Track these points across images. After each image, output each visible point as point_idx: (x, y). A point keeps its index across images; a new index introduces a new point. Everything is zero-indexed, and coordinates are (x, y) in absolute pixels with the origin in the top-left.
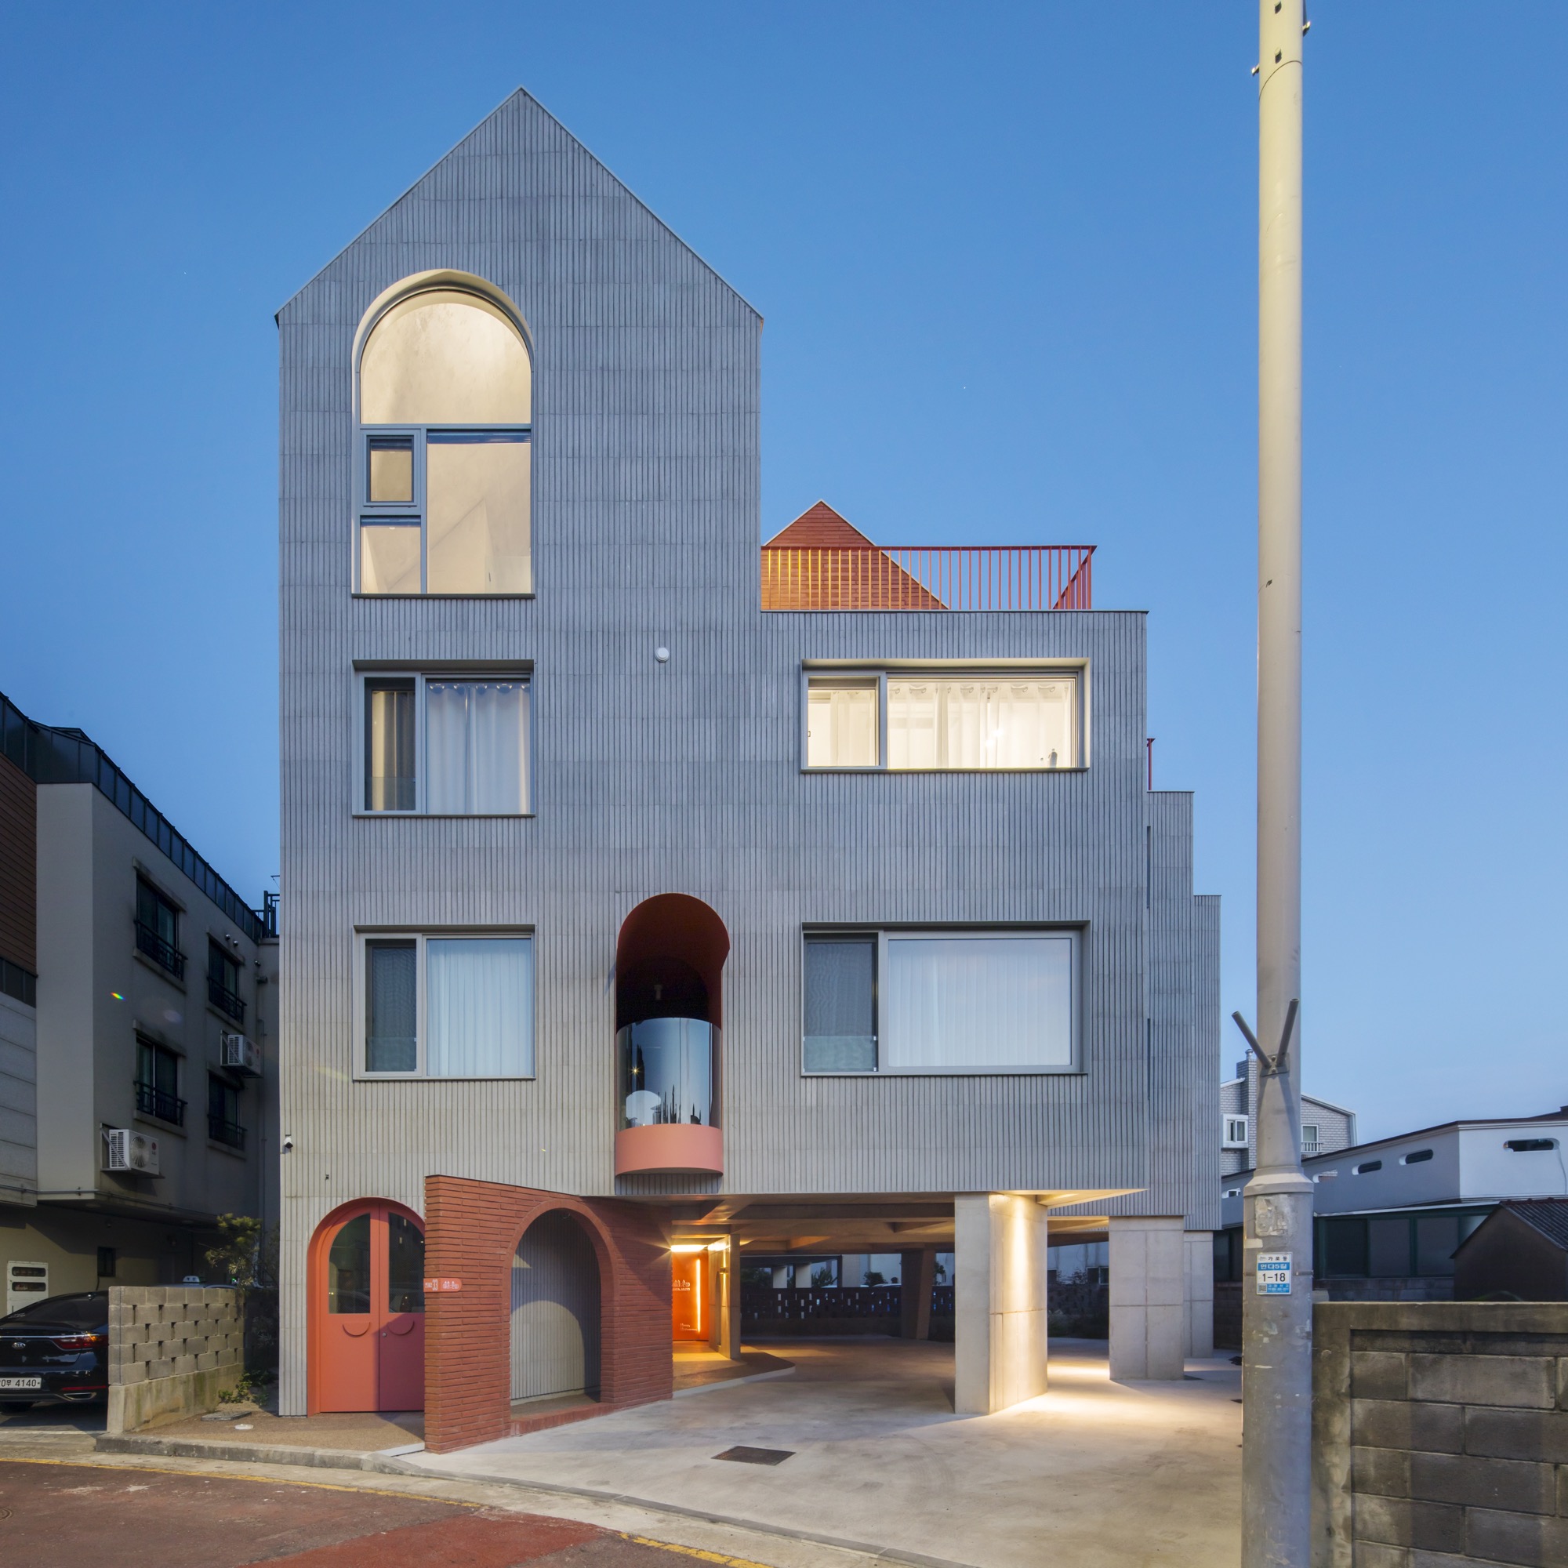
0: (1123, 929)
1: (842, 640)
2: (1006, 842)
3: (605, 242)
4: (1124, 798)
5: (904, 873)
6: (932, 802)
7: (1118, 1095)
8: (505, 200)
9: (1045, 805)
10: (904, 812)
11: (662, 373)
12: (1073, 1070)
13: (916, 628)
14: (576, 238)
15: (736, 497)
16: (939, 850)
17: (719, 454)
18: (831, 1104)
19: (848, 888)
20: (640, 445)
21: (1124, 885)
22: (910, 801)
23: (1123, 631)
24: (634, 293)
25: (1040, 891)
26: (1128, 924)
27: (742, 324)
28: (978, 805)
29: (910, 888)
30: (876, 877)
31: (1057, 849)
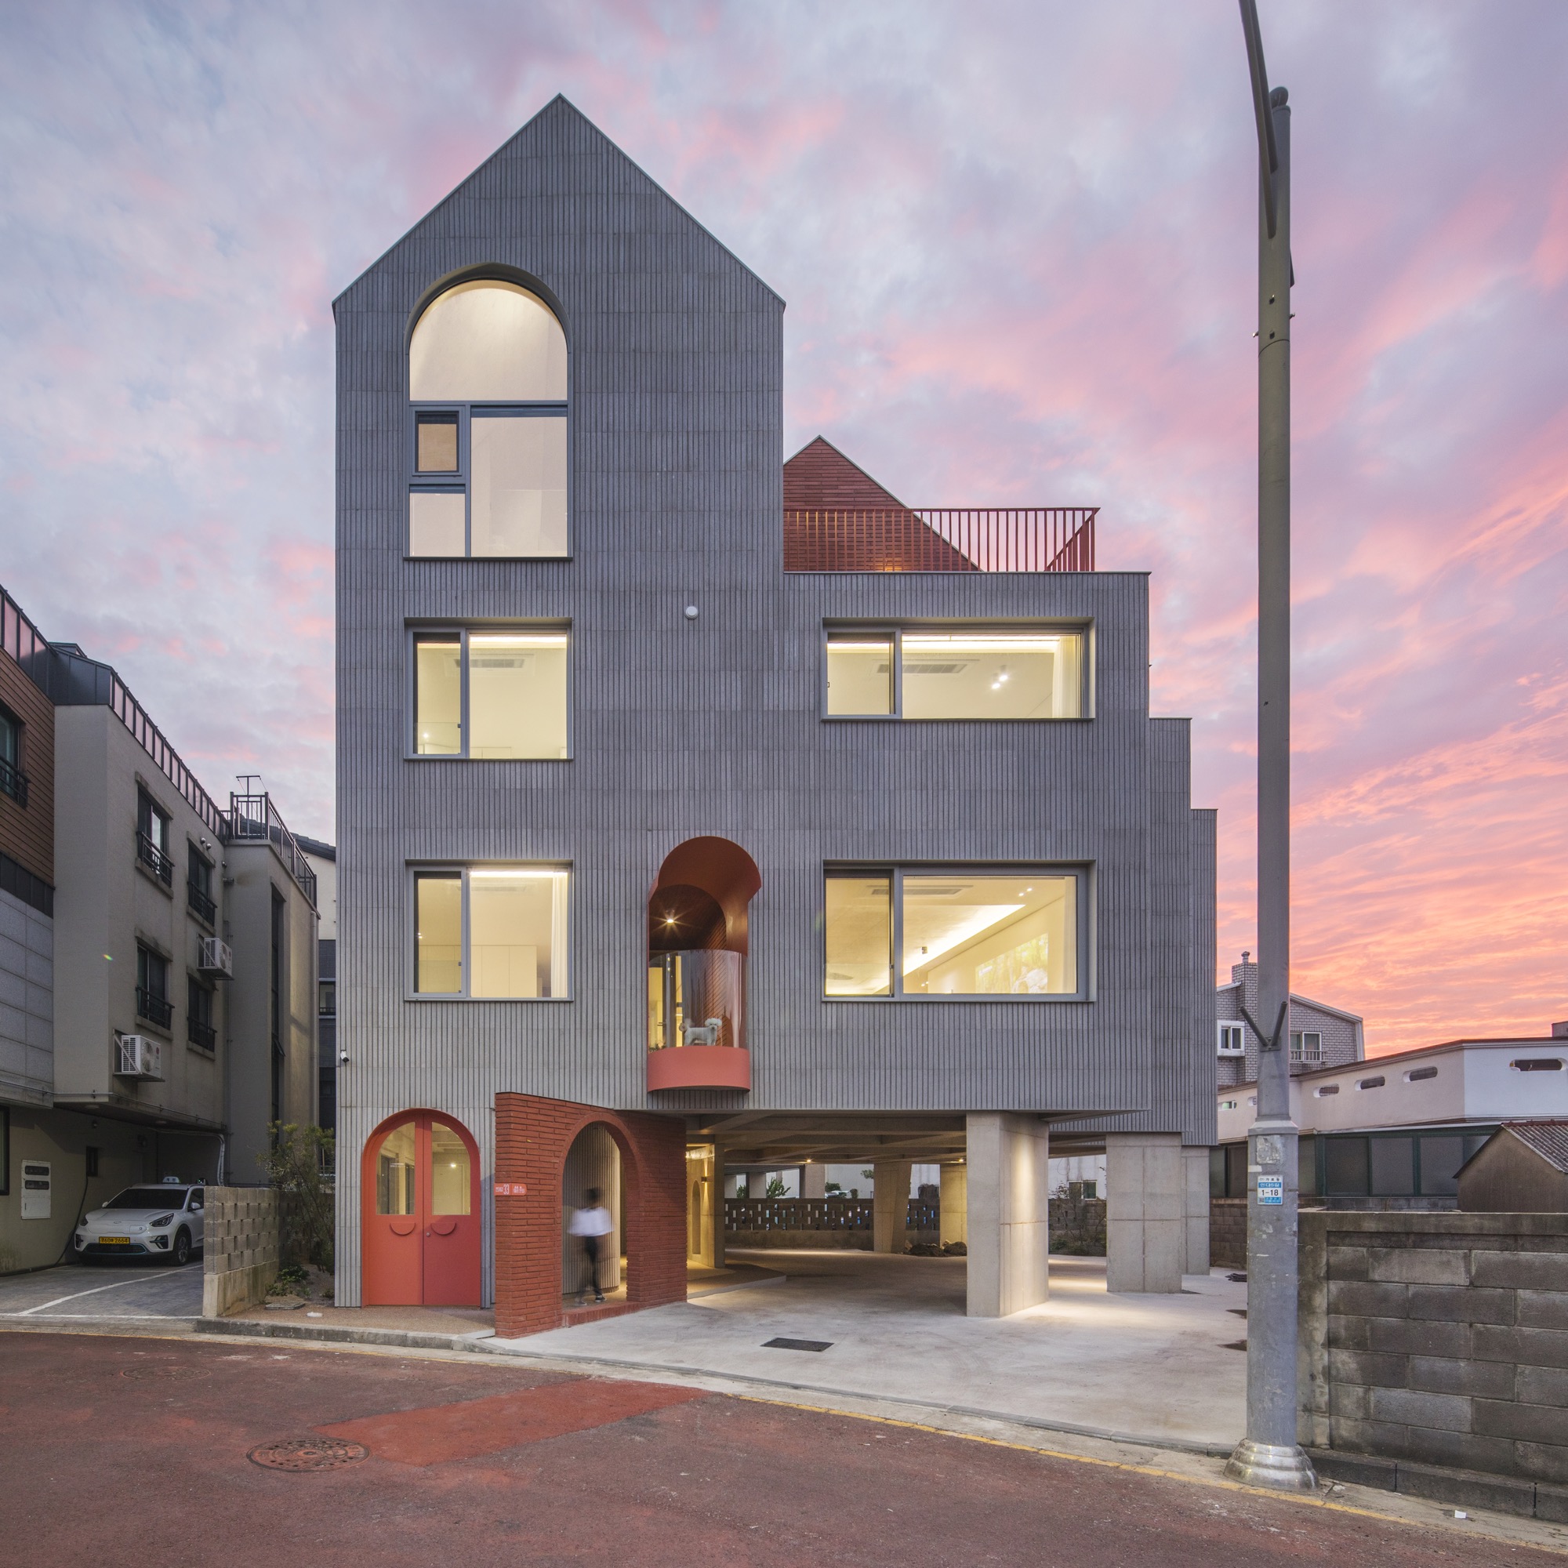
0: (1127, 867)
1: (860, 599)
2: (1016, 786)
3: (638, 236)
4: (1127, 746)
5: (919, 814)
6: (945, 748)
7: (1123, 1022)
8: (544, 198)
9: (1053, 752)
10: (919, 758)
11: (691, 355)
12: (1081, 998)
13: (930, 588)
14: (611, 232)
15: (760, 468)
16: (951, 793)
17: (744, 428)
18: (850, 1027)
19: (865, 828)
20: (670, 420)
21: (1128, 827)
22: (924, 748)
23: (1126, 591)
24: (664, 281)
25: (1048, 832)
26: (1132, 862)
27: (765, 309)
28: (988, 752)
29: (924, 828)
30: (892, 818)
31: (1064, 793)
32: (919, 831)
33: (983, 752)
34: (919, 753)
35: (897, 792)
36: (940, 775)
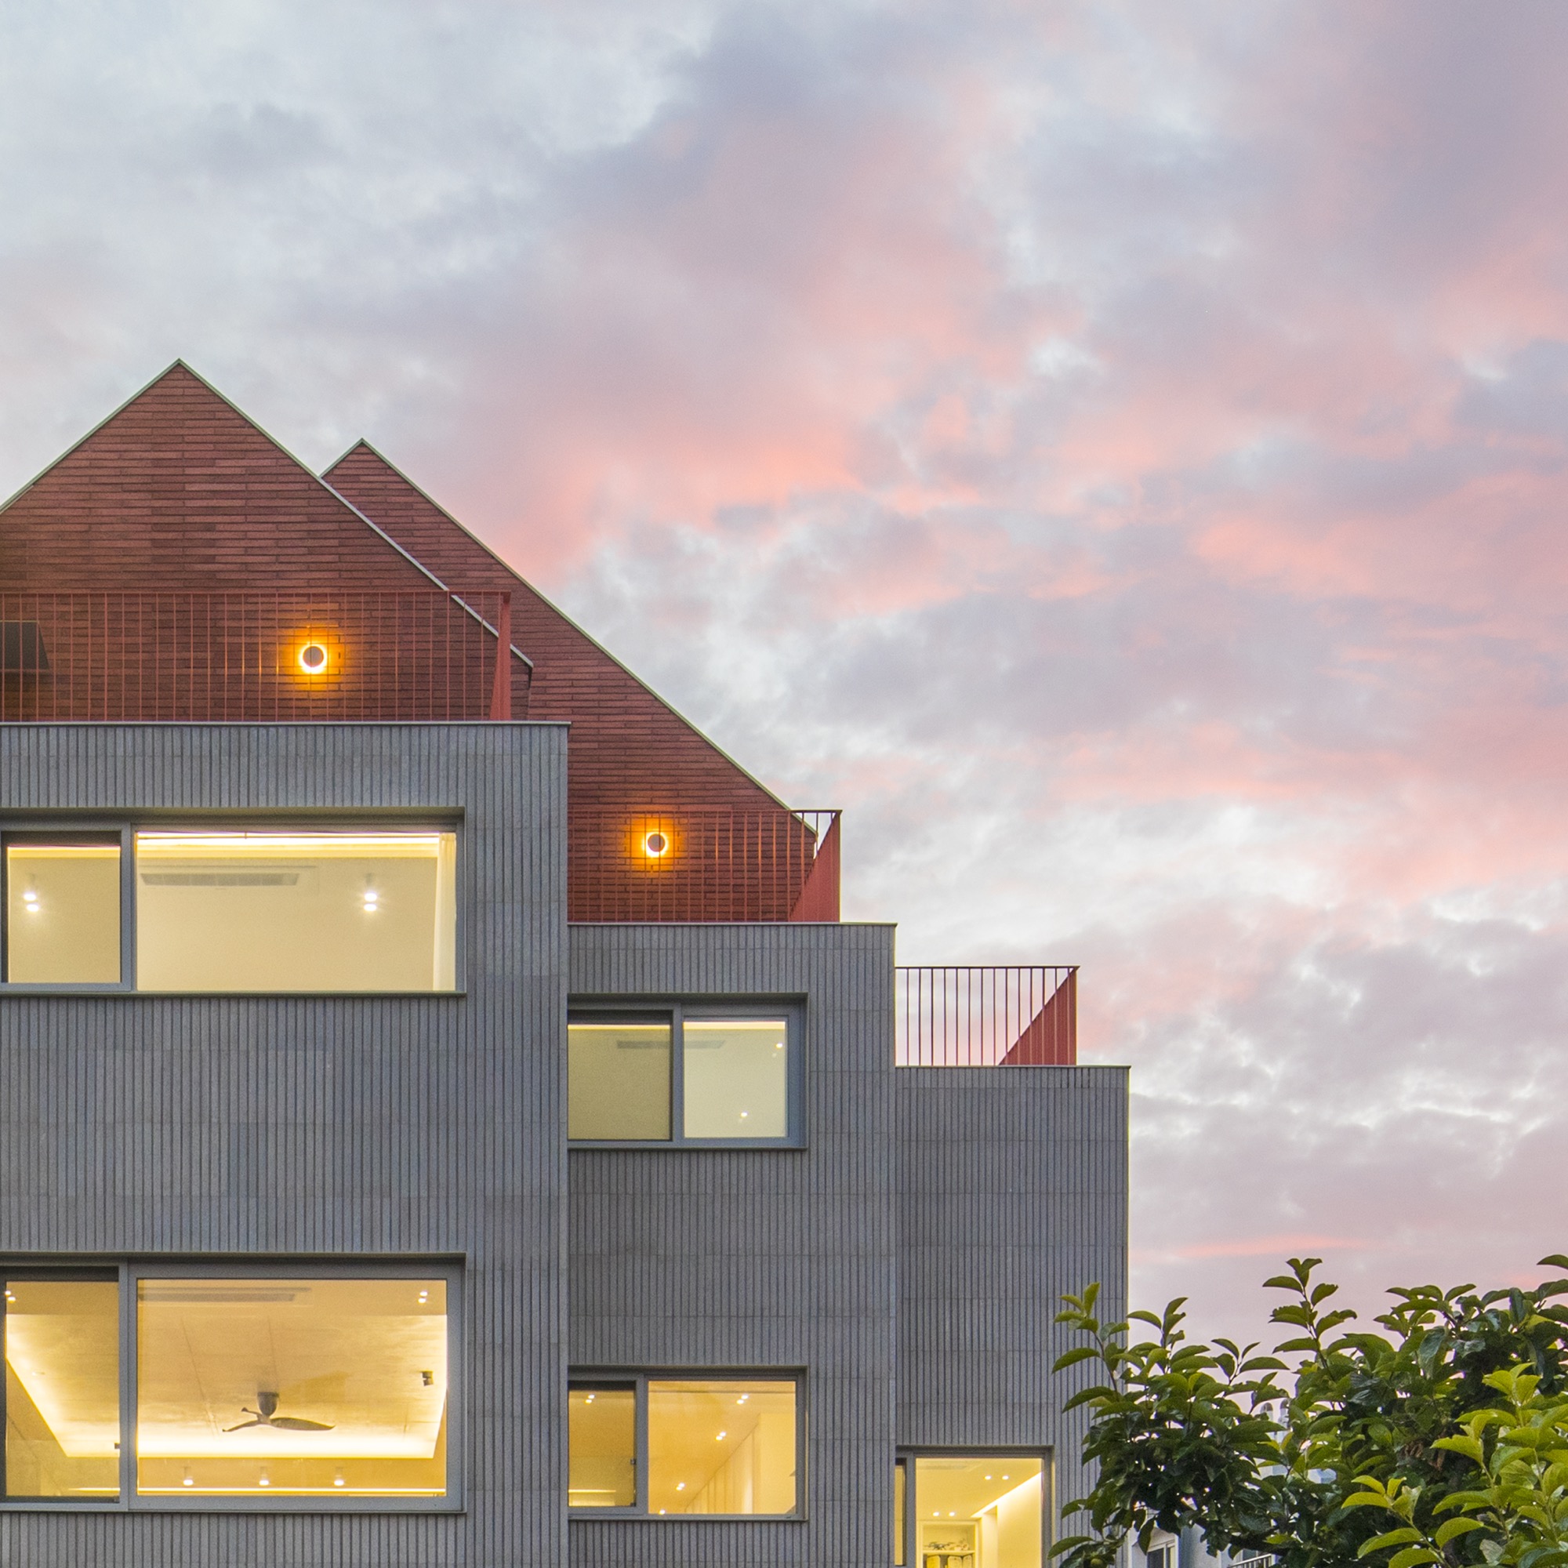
0: (526, 1266)
1: (53, 772)
2: (329, 1117)
4: (527, 1044)
5: (157, 1168)
6: (205, 1046)
7: (517, 1551)
9: (395, 1054)
10: (158, 1065)
12: (454, 1507)
13: (177, 752)
16: (215, 1129)
18: (34, 1557)
19: (62, 1194)
21: (526, 1192)
22: (167, 1045)
23: (525, 758)
25: (386, 1201)
26: (536, 1258)
28: (281, 1054)
29: (167, 1193)
30: (109, 1173)
31: (414, 1129)
32: (157, 1198)
33: (271, 1053)
34: (157, 1054)
35: (119, 1127)
36: (196, 1095)
